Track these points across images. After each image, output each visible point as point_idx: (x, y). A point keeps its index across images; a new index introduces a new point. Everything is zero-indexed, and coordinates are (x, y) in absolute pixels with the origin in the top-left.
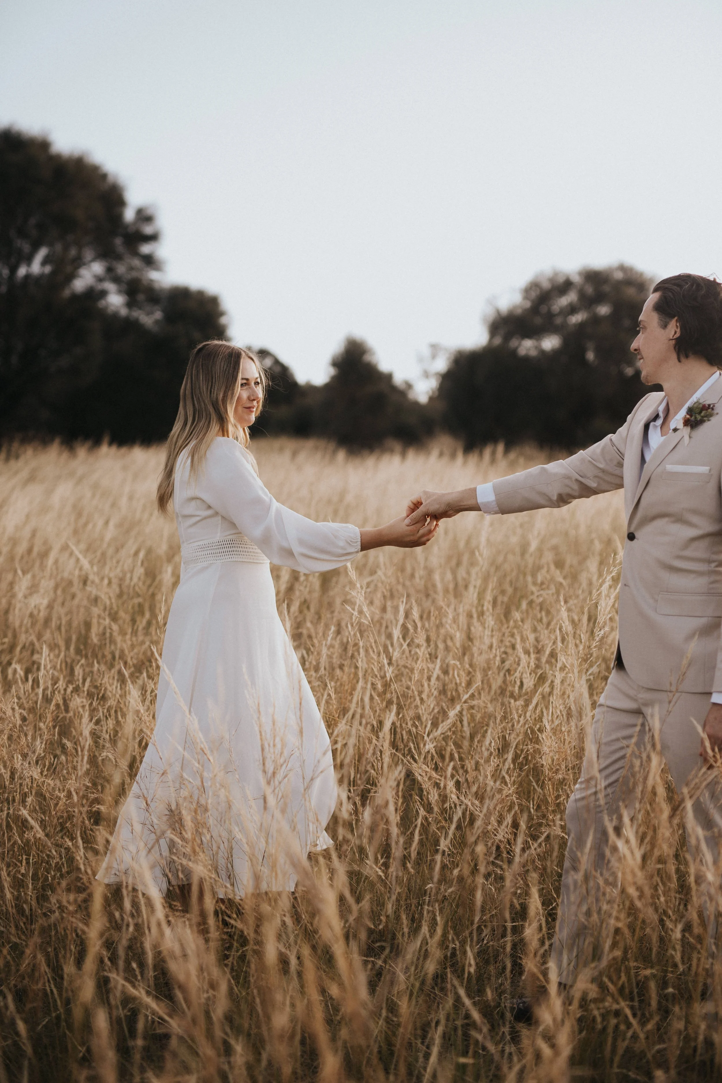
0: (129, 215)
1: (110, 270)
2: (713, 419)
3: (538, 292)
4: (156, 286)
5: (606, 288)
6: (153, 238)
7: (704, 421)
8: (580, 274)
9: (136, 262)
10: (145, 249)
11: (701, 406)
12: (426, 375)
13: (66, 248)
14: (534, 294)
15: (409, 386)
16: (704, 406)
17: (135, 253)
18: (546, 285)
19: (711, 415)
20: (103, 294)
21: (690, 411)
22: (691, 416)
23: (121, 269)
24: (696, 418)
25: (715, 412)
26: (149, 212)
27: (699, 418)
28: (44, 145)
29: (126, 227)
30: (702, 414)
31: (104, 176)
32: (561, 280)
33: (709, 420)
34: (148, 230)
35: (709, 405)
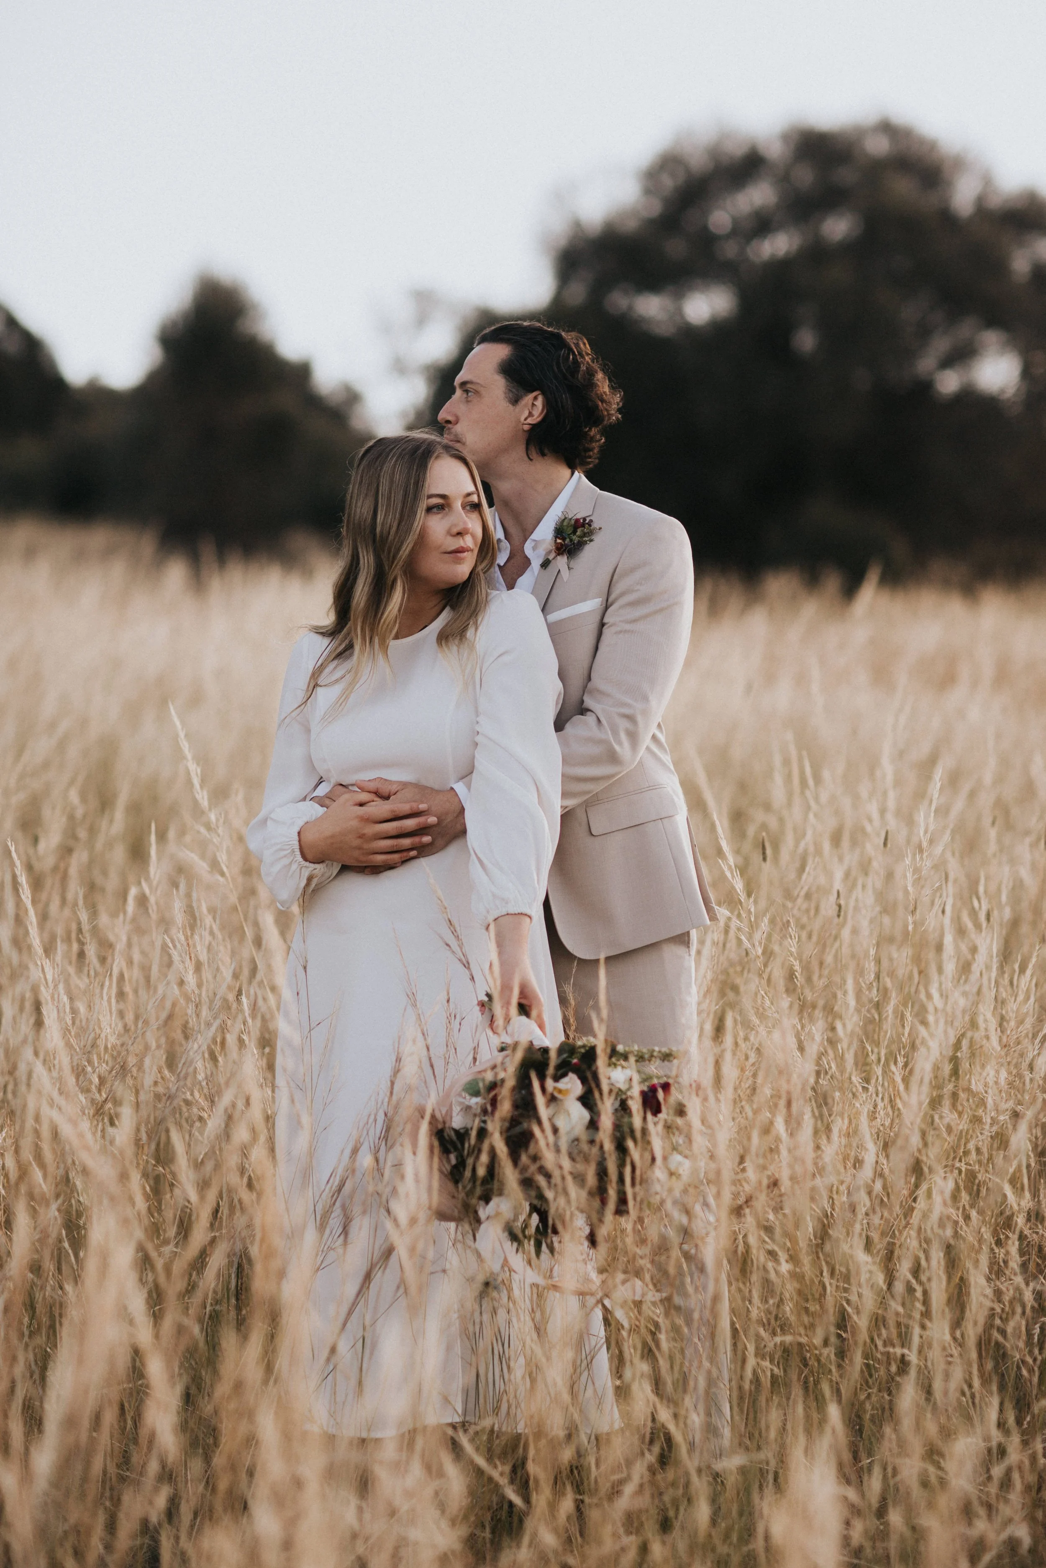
2: (598, 538)
3: (681, 178)
5: (846, 176)
7: (585, 543)
8: (786, 137)
11: (573, 522)
12: (400, 367)
14: (668, 183)
16: (577, 520)
18: (698, 161)
19: (591, 533)
21: (559, 532)
22: (564, 539)
24: (571, 540)
25: (595, 525)
27: (575, 539)
30: (578, 533)
32: (736, 149)
33: (591, 541)
35: (584, 519)
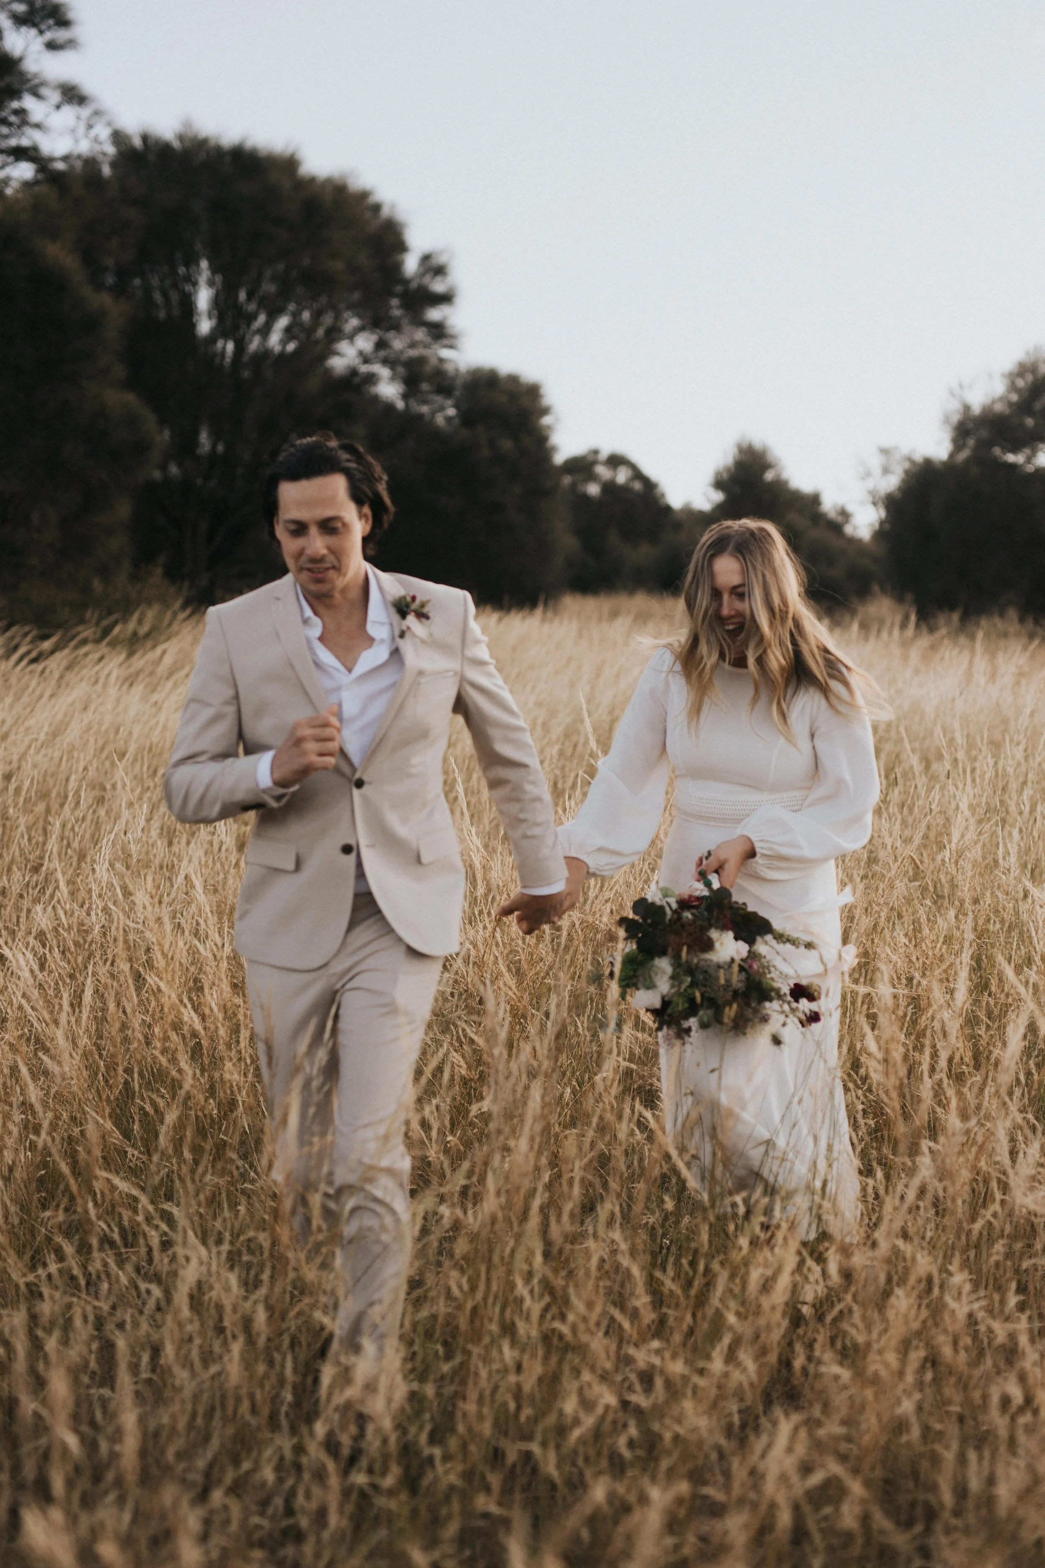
0: (411, 264)
1: (381, 345)
4: (449, 368)
6: (446, 298)
9: (420, 334)
10: (434, 314)
12: (873, 499)
13: (317, 315)
15: (845, 514)
17: (420, 322)
20: (371, 379)
23: (398, 344)
26: (442, 259)
28: (290, 164)
29: (406, 282)
31: (377, 208)
34: (438, 286)
